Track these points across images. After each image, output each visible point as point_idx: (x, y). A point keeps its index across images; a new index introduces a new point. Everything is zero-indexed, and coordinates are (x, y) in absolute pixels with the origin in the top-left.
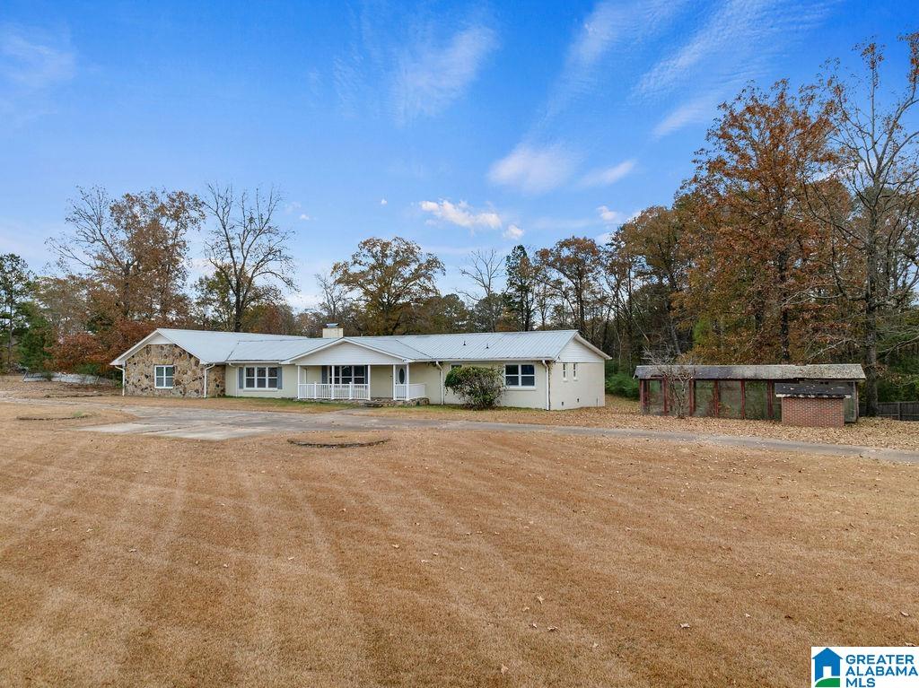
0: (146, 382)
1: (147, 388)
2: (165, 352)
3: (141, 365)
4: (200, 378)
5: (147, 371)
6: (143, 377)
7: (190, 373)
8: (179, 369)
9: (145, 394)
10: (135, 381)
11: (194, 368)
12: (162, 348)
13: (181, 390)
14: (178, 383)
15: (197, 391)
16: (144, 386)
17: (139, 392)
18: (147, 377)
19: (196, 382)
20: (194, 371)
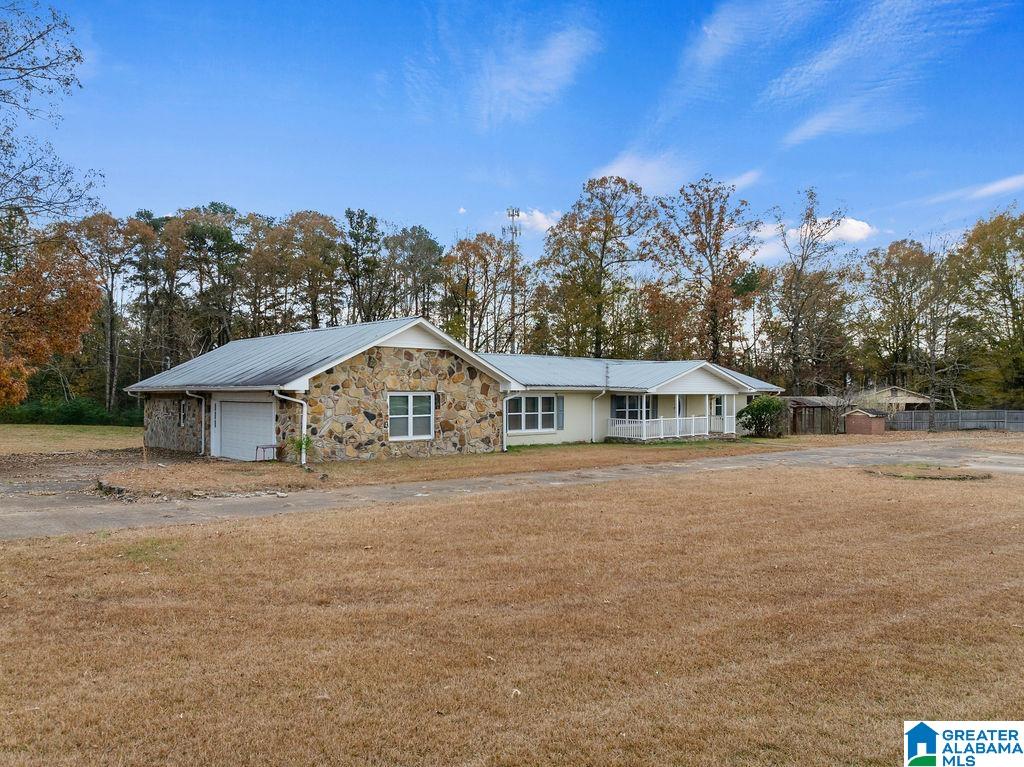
0: (369, 429)
1: (370, 442)
2: (414, 365)
3: (353, 390)
4: (492, 416)
5: (370, 404)
6: (361, 417)
7: (472, 407)
8: (449, 399)
9: (365, 456)
10: (338, 428)
11: (481, 397)
12: (409, 355)
13: (456, 440)
14: (446, 427)
15: (486, 440)
16: (364, 439)
17: (351, 452)
18: (370, 417)
19: (484, 424)
20: (479, 405)
